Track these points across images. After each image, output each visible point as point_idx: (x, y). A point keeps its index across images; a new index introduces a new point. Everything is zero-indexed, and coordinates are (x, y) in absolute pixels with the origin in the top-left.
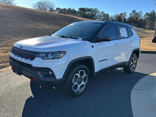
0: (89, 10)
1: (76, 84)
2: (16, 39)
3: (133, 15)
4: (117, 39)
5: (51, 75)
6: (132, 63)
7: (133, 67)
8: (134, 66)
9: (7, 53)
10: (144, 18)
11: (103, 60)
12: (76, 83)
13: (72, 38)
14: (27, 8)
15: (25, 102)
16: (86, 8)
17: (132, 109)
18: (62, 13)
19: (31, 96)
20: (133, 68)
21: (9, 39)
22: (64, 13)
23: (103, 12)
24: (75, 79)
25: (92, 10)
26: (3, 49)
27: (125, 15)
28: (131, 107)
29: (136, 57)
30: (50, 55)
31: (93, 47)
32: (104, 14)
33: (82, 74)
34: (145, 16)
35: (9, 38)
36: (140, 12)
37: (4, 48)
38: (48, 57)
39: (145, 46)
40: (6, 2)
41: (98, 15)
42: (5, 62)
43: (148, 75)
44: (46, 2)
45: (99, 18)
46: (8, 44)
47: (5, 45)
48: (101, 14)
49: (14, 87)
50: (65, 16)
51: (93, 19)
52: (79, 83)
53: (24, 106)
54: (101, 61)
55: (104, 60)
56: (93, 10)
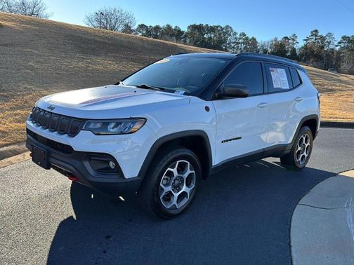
0: (212, 29)
1: (170, 192)
2: (45, 92)
3: (313, 40)
4: (264, 94)
5: (114, 169)
6: (299, 148)
7: (304, 156)
8: (305, 153)
9: (23, 122)
10: (339, 47)
11: (231, 140)
12: (170, 188)
13: (162, 90)
14: (71, 25)
15: (57, 228)
16: (204, 25)
17: (292, 248)
18: (150, 35)
19: (71, 215)
20: (302, 159)
21: (29, 91)
22: (156, 37)
23: (244, 35)
24: (167, 179)
25: (219, 28)
26: (16, 115)
27: (293, 40)
28: (290, 242)
29: (309, 134)
30: (112, 125)
31: (207, 109)
32: (247, 39)
33: (182, 168)
34: (340, 43)
35: (29, 89)
36: (330, 35)
37: (18, 111)
38: (107, 129)
39: (337, 112)
40: (28, 11)
41: (233, 41)
42: (18, 143)
43: (336, 174)
44: (114, 10)
45: (234, 47)
46: (26, 102)
47: (20, 105)
48: (240, 39)
49: (34, 195)
50: (156, 42)
51: (220, 49)
52: (177, 188)
53: (55, 237)
54: (227, 141)
55: (234, 139)
56: (222, 29)
